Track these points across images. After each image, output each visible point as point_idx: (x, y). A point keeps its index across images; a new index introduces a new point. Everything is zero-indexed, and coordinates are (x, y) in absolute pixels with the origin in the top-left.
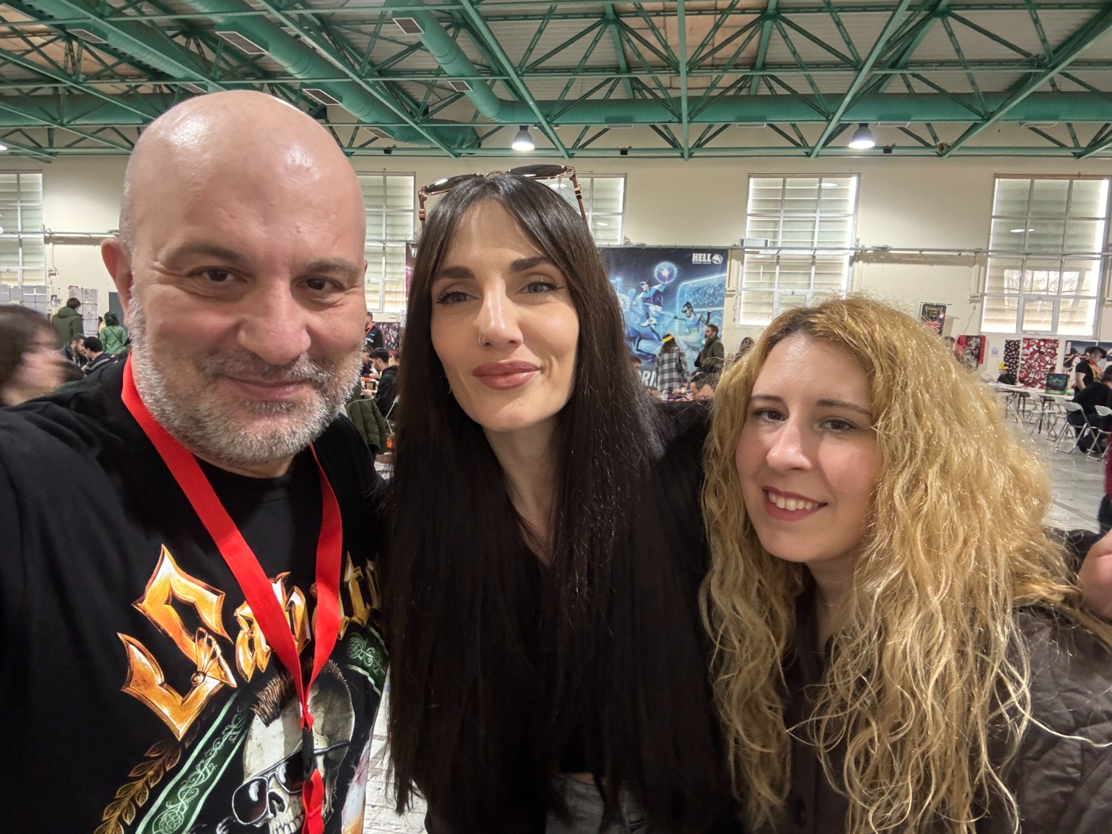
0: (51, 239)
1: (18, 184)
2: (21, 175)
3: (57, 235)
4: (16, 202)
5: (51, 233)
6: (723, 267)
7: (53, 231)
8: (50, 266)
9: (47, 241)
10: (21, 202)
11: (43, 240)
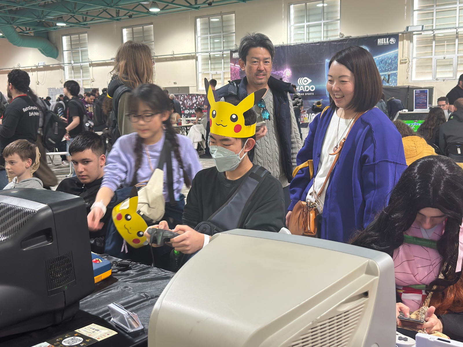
0: (92, 65)
1: (79, 40)
2: (80, 35)
3: (94, 62)
4: (79, 48)
5: (91, 62)
6: (396, 46)
7: (92, 61)
8: (92, 78)
9: (90, 65)
10: (81, 48)
11: (89, 65)
